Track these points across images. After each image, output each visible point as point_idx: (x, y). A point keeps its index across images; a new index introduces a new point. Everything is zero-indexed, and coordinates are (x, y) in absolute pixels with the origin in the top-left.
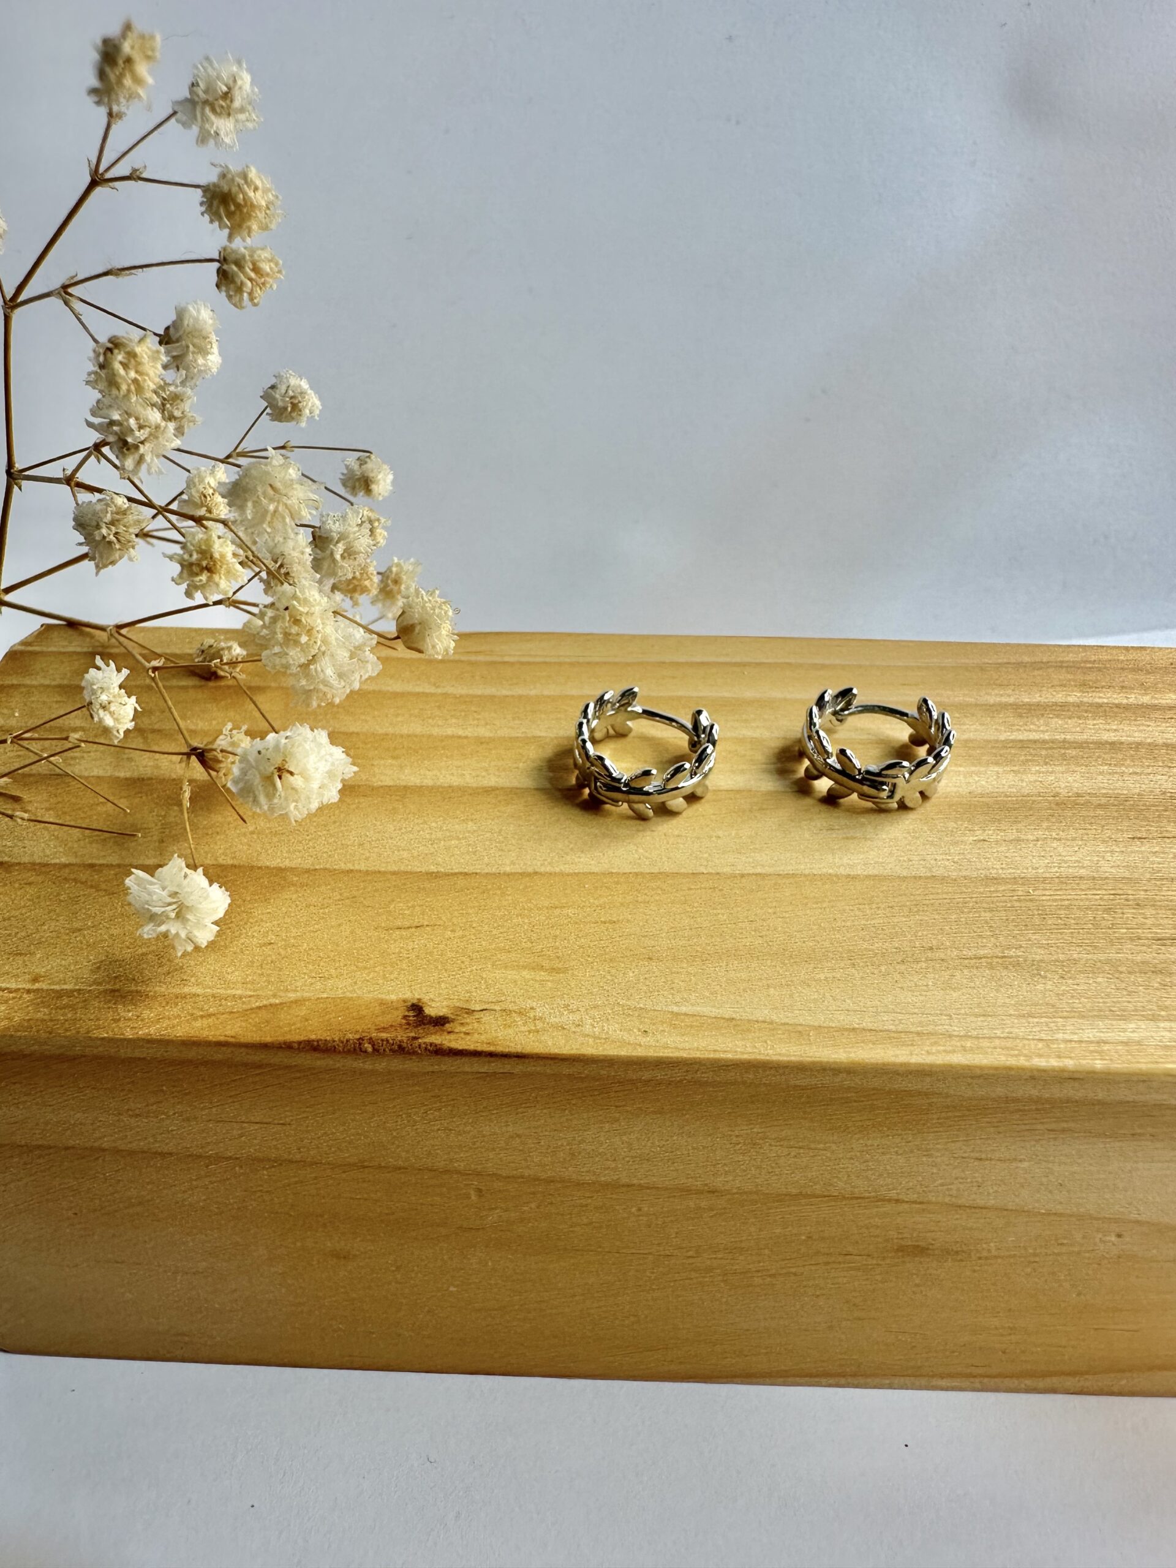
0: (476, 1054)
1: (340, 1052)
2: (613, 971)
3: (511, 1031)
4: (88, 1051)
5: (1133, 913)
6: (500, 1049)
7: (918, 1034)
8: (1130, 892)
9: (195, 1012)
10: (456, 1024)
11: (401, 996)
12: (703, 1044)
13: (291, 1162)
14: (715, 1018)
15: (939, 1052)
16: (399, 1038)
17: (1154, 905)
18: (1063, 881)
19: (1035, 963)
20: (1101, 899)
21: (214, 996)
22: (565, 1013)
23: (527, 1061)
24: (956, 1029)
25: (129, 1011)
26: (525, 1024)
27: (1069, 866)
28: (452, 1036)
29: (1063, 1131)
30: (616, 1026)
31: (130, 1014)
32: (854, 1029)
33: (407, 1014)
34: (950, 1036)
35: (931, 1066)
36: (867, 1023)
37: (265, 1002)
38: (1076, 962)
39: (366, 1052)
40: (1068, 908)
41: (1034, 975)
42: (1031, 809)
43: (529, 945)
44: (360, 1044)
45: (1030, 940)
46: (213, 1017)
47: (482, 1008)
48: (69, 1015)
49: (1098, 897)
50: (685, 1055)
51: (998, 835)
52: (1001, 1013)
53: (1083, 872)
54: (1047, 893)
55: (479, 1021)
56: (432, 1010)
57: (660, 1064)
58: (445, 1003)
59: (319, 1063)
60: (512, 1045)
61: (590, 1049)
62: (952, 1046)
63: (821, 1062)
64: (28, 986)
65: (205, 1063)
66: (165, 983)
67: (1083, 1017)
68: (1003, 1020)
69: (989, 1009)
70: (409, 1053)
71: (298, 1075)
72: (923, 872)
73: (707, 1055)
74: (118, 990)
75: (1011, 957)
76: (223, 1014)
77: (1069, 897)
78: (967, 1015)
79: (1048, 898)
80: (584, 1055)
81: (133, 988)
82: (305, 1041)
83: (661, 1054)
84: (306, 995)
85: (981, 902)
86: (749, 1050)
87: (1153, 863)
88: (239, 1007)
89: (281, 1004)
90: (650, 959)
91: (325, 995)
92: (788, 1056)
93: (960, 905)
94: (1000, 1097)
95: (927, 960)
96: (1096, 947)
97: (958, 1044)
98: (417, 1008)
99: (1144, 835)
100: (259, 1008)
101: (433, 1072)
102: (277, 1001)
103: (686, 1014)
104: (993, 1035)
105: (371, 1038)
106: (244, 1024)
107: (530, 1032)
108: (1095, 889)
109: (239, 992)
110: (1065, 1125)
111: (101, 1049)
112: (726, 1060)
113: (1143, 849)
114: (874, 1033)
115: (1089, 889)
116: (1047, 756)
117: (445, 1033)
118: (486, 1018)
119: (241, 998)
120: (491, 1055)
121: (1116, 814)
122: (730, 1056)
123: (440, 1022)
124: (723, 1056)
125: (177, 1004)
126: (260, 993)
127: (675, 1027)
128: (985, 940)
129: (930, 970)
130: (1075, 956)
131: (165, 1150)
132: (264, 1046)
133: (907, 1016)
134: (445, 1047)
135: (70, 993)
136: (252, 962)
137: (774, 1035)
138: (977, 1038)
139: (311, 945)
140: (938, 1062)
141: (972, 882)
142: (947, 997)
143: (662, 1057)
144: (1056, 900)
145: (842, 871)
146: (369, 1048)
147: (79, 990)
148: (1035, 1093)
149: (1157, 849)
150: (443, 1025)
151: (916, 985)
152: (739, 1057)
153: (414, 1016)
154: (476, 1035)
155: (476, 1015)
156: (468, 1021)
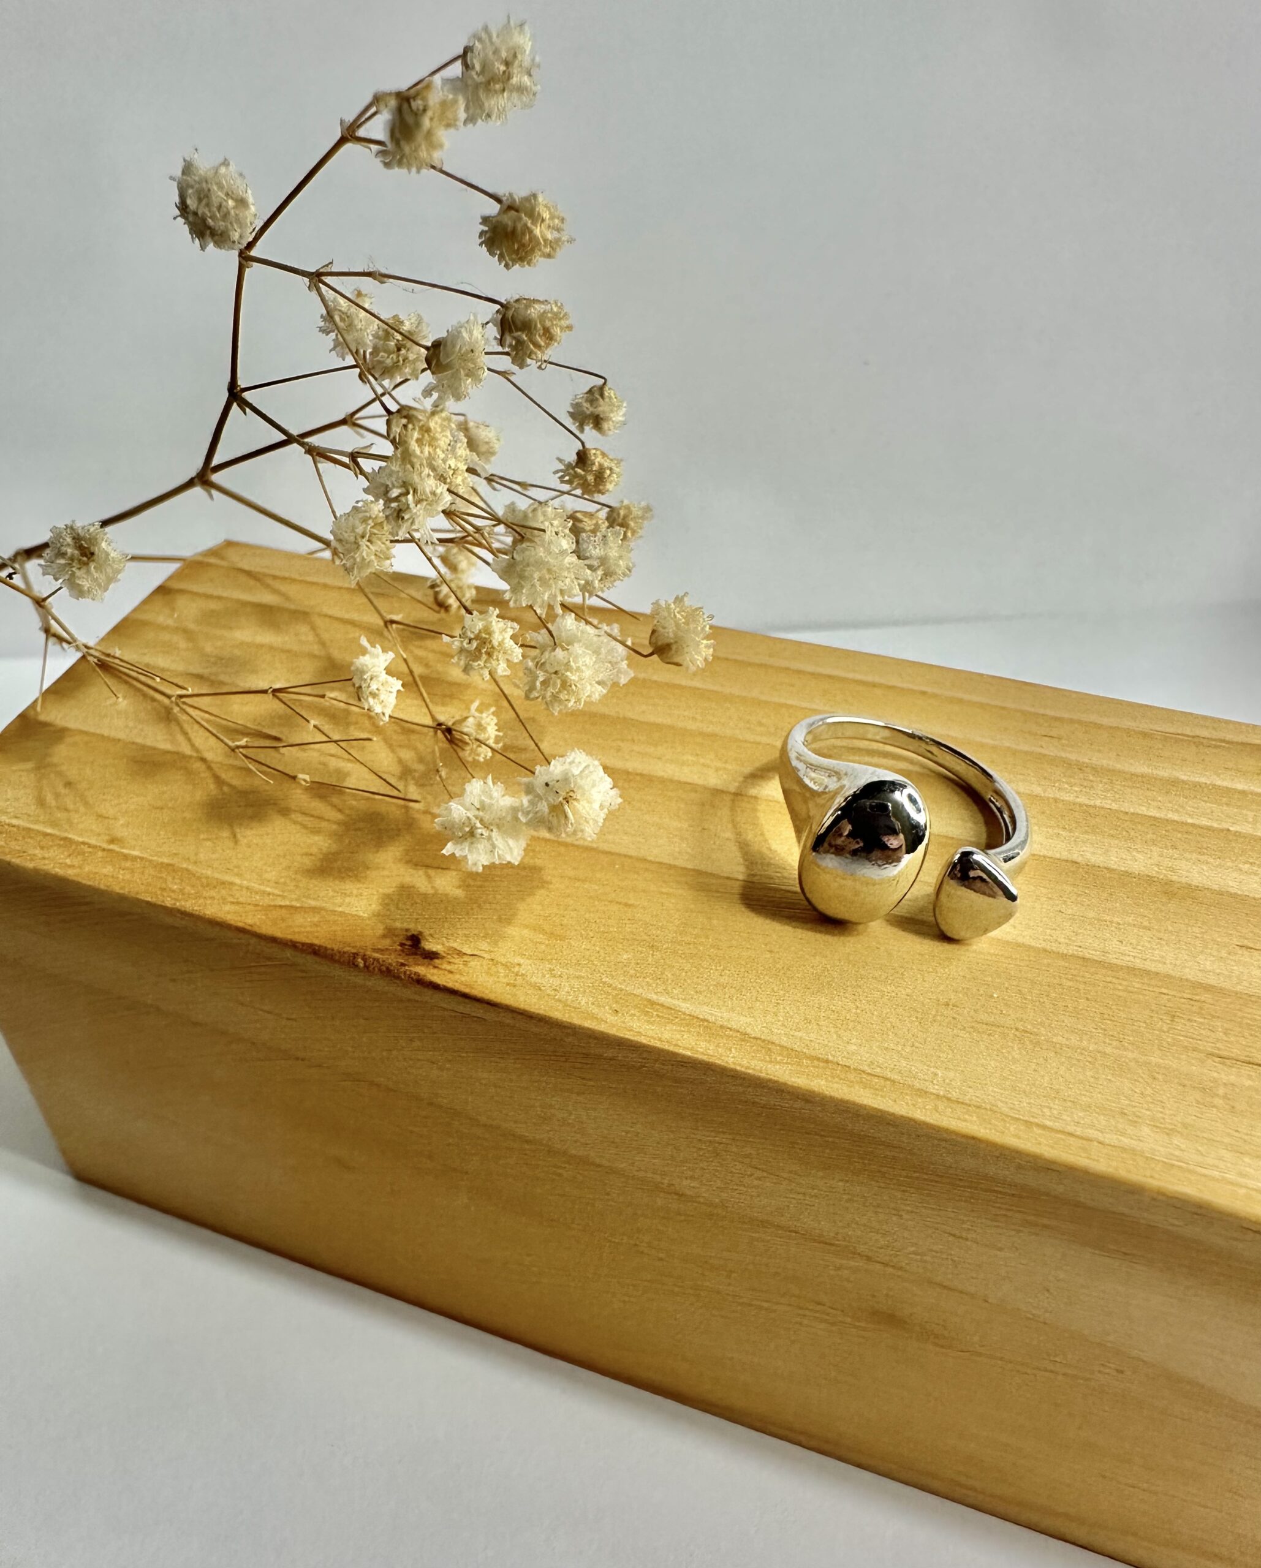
0: (451, 992)
1: (335, 961)
2: (609, 949)
3: (491, 980)
4: (132, 910)
5: (1201, 1023)
6: (475, 992)
9: (228, 897)
10: (444, 961)
11: (405, 925)
15: (906, 1104)
16: (390, 961)
22: (547, 976)
23: (497, 1010)
26: (506, 976)
28: (435, 971)
29: (1046, 1227)
30: (591, 999)
31: (175, 887)
32: (826, 1060)
33: (404, 941)
35: (895, 1115)
36: (844, 1059)
39: (356, 966)
44: (354, 958)
45: (1062, 1021)
46: (240, 905)
47: (475, 953)
48: (128, 877)
50: (644, 1040)
55: (466, 963)
56: (428, 944)
57: (621, 1044)
58: (442, 941)
59: (317, 967)
60: (487, 992)
62: (924, 1102)
63: (779, 1082)
64: (105, 846)
65: (221, 944)
70: (394, 977)
71: (302, 975)
73: (666, 1047)
74: (173, 865)
76: (250, 904)
80: (550, 1018)
82: (309, 944)
83: (624, 1035)
84: (324, 905)
86: (711, 1052)
88: (267, 901)
89: (301, 907)
91: (340, 909)
92: (748, 1068)
97: (932, 1102)
98: (415, 939)
100: (281, 907)
101: (415, 1001)
102: (298, 905)
103: (662, 1005)
105: (365, 955)
106: (264, 917)
107: (508, 984)
108: (1167, 988)
109: (268, 889)
110: (1046, 1221)
111: (142, 910)
112: (683, 1056)
113: (1251, 960)
114: (846, 1070)
117: (431, 967)
118: (474, 963)
119: (269, 894)
120: (466, 996)
122: (689, 1053)
123: (431, 956)
124: (681, 1051)
125: (215, 887)
126: (285, 894)
127: (646, 1014)
128: (1011, 1010)
131: (197, 1020)
132: (273, 940)
134: (427, 979)
135: (134, 859)
137: (741, 1045)
138: (955, 1101)
140: (901, 1113)
143: (622, 1038)
146: (362, 965)
148: (1007, 1174)
150: (432, 959)
152: (697, 1056)
153: (410, 945)
154: (458, 976)
155: (466, 958)
156: (456, 961)
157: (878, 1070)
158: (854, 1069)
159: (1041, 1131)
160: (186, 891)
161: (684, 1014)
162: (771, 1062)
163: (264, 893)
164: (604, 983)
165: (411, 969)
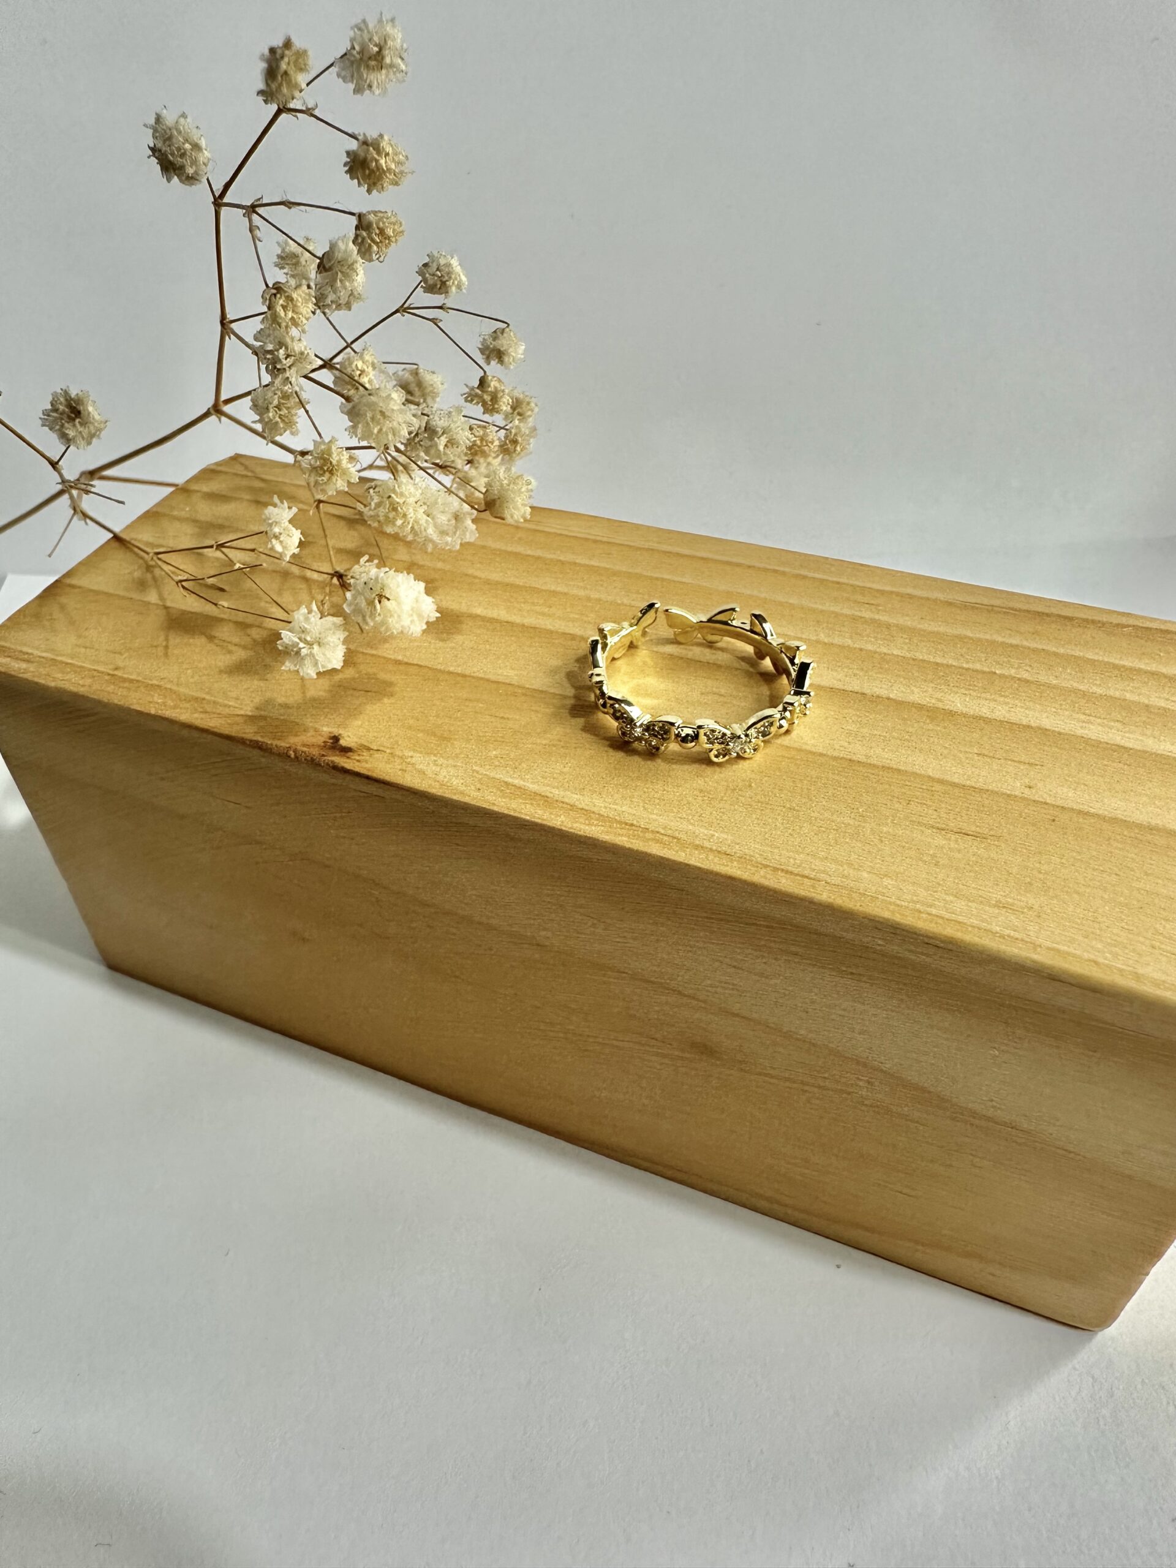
0: (358, 775)
1: (274, 753)
3: (388, 766)
6: (374, 775)
9: (198, 708)
10: (355, 754)
11: (330, 730)
12: (514, 805)
14: (535, 793)
15: (685, 854)
16: (315, 754)
21: (214, 702)
22: (432, 765)
23: (391, 788)
25: (160, 699)
26: (400, 765)
28: (348, 761)
29: (793, 954)
30: (462, 781)
31: (160, 701)
33: (327, 740)
34: (702, 847)
35: (674, 862)
39: (289, 758)
44: (288, 752)
46: (208, 714)
47: (379, 748)
48: (125, 693)
50: (496, 809)
55: (371, 755)
56: (342, 742)
57: (479, 812)
58: (355, 740)
59: (263, 760)
60: (384, 775)
61: (436, 790)
62: (699, 853)
64: (111, 672)
66: (190, 688)
73: (512, 813)
74: (160, 686)
76: (214, 713)
80: (429, 793)
81: (169, 686)
84: (270, 714)
86: (545, 817)
88: (227, 711)
89: (252, 716)
91: (282, 718)
92: (571, 828)
97: (705, 853)
98: (336, 739)
100: (238, 715)
102: (250, 714)
103: (515, 786)
105: (296, 749)
106: (223, 722)
107: (400, 770)
109: (231, 703)
117: (345, 758)
118: (377, 755)
119: (230, 706)
120: (368, 778)
122: (528, 818)
123: (346, 750)
124: (523, 816)
125: (190, 701)
126: (243, 706)
127: (502, 791)
131: (181, 812)
132: (229, 738)
134: (340, 765)
135: (131, 681)
136: (249, 688)
146: (293, 756)
147: (137, 681)
148: (759, 908)
150: (346, 752)
153: (331, 743)
154: (364, 765)
155: (371, 752)
156: (365, 754)
157: (670, 832)
158: (652, 831)
159: (783, 874)
160: (168, 704)
161: (531, 792)
162: (588, 825)
163: (225, 706)
164: (474, 771)
165: (330, 759)
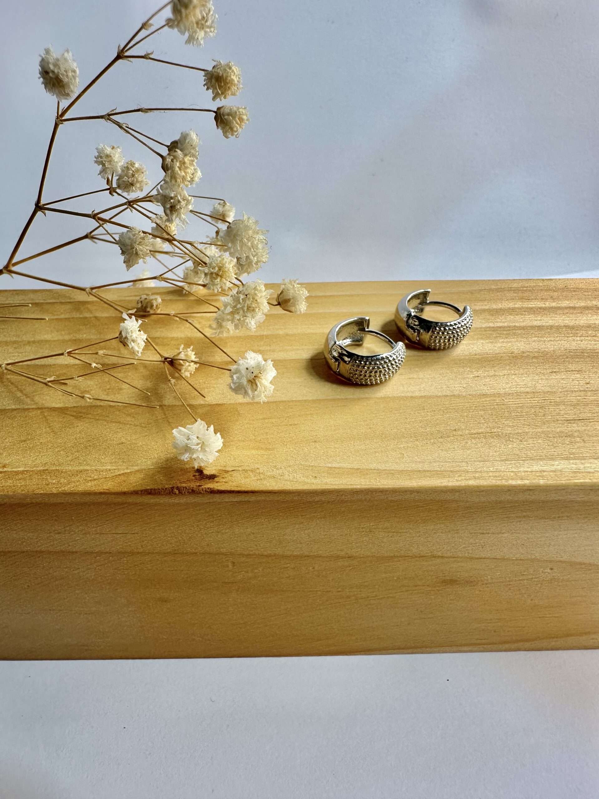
0: (231, 492)
1: (162, 494)
2: (297, 448)
3: (247, 480)
4: (34, 501)
5: (554, 408)
7: (451, 471)
8: (552, 398)
9: (87, 478)
10: (220, 477)
11: (192, 466)
13: (138, 553)
14: (350, 469)
15: (462, 479)
16: (192, 486)
17: (564, 404)
18: (518, 394)
19: (507, 435)
20: (538, 402)
22: (275, 470)
23: (257, 494)
24: (470, 468)
25: (53, 480)
26: (255, 476)
27: (521, 387)
29: (524, 517)
31: (54, 481)
32: (419, 471)
33: (195, 474)
34: (468, 472)
35: (459, 487)
36: (426, 467)
37: (122, 472)
38: (527, 433)
39: (175, 494)
40: (521, 407)
41: (506, 441)
42: (500, 360)
43: (254, 437)
44: (172, 490)
45: (504, 424)
46: (97, 481)
48: (23, 483)
49: (536, 401)
51: (485, 373)
52: (491, 459)
53: (528, 390)
54: (511, 400)
55: (231, 476)
57: (323, 492)
59: (152, 501)
60: (249, 487)
61: (288, 487)
62: (469, 477)
63: (404, 488)
65: (94, 504)
66: (71, 465)
67: (532, 460)
68: (493, 463)
69: (486, 458)
70: (198, 493)
71: (142, 507)
72: (449, 393)
74: (47, 470)
75: (495, 432)
77: (522, 402)
78: (475, 461)
79: (512, 403)
81: (54, 468)
82: (144, 490)
83: (324, 488)
84: (143, 467)
85: (479, 406)
86: (368, 483)
87: (562, 383)
89: (131, 472)
90: (315, 441)
93: (468, 408)
94: (493, 501)
95: (454, 436)
96: (537, 426)
97: (472, 476)
99: (557, 370)
100: (120, 475)
101: (210, 503)
102: (129, 471)
104: (488, 470)
105: (178, 487)
106: (112, 483)
107: (257, 480)
108: (534, 397)
109: (109, 467)
110: (525, 514)
111: (40, 499)
112: (356, 489)
113: (557, 377)
114: (430, 472)
115: (532, 398)
116: (507, 334)
117: (215, 483)
118: (235, 474)
119: (110, 470)
121: (543, 361)
123: (212, 477)
126: (119, 467)
127: (330, 474)
128: (481, 425)
129: (456, 440)
130: (527, 430)
131: (74, 550)
132: (124, 493)
133: (445, 463)
136: (114, 452)
137: (380, 476)
138: (481, 472)
139: (144, 443)
140: (462, 485)
141: (474, 397)
142: (465, 453)
143: (325, 489)
144: (515, 404)
145: (409, 395)
146: (177, 491)
147: (27, 471)
148: (510, 498)
149: (564, 377)
150: (213, 479)
151: (449, 448)
152: (363, 487)
153: (199, 475)
155: (230, 473)
156: (226, 476)
158: (433, 471)
160: (62, 482)
163: (106, 471)
165: (205, 486)
